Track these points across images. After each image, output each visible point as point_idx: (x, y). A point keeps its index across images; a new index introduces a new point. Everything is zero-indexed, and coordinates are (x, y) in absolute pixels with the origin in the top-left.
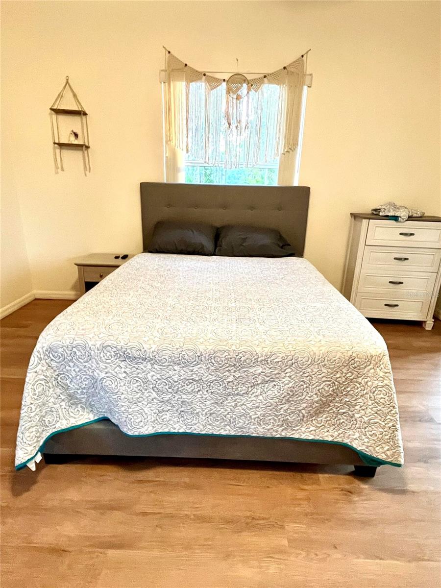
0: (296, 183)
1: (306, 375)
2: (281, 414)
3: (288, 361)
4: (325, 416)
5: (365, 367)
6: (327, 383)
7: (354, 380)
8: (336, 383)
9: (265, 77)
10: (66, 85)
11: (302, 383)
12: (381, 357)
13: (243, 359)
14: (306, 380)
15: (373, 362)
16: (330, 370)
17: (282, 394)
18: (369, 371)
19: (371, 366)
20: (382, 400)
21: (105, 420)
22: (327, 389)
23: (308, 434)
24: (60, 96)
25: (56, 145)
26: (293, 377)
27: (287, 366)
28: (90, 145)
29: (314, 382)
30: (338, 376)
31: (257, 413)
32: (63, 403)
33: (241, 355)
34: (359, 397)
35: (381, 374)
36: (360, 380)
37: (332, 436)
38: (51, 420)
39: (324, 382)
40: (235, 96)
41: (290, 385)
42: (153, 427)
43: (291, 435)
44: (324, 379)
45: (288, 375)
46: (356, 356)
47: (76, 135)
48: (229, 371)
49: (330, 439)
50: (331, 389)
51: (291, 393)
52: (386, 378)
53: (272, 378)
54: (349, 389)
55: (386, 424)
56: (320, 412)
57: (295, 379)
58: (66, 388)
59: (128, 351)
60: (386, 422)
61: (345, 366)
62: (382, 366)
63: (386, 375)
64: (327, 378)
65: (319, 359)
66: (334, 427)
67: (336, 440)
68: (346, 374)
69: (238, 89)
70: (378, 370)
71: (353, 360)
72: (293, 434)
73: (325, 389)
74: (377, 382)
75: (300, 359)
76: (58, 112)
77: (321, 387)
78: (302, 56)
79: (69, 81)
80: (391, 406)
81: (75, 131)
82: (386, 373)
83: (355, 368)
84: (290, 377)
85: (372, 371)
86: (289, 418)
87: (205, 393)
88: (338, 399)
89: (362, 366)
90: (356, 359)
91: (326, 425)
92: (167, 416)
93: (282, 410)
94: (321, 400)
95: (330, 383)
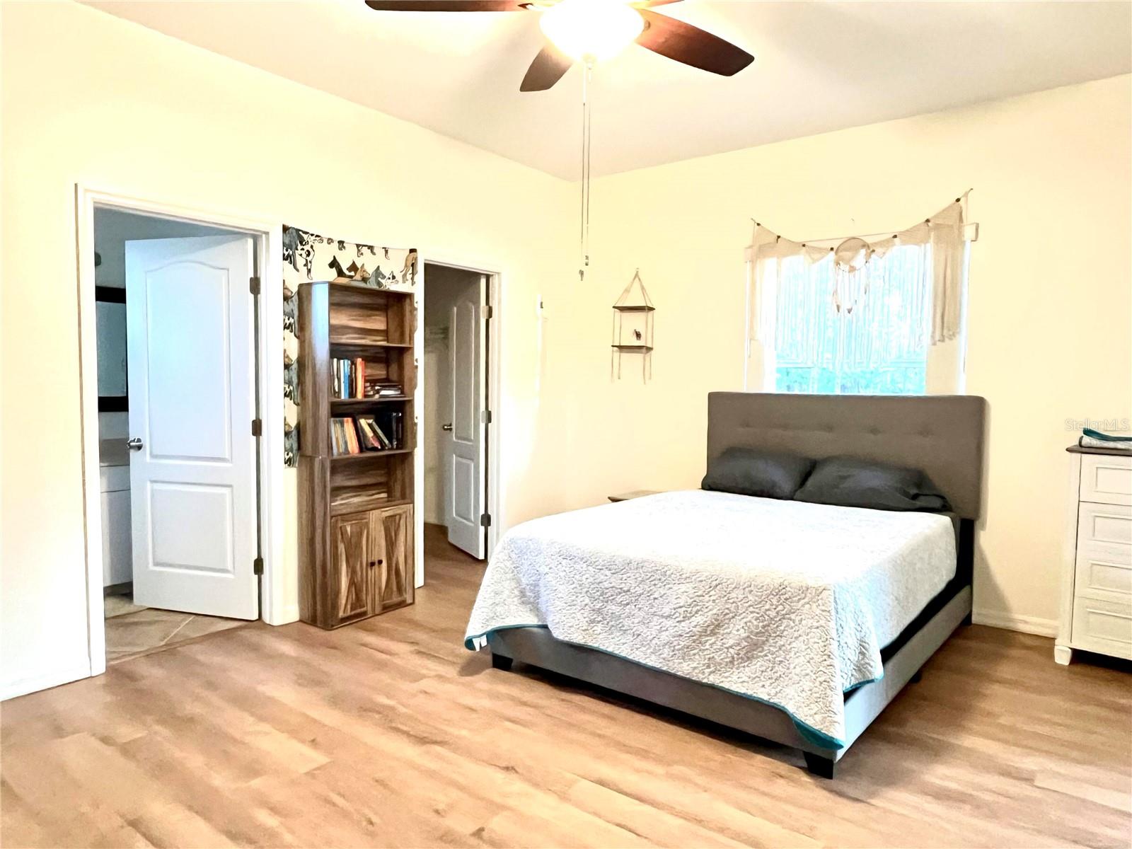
0: (962, 391)
1: (731, 601)
2: (707, 649)
3: (712, 581)
4: (759, 663)
5: (799, 600)
6: (755, 614)
7: (788, 616)
8: (767, 617)
9: (895, 236)
10: (634, 279)
11: (727, 611)
12: (820, 591)
13: (668, 573)
14: (733, 608)
15: (808, 595)
16: (757, 598)
17: (706, 622)
18: (803, 606)
19: (806, 600)
20: (816, 646)
21: (545, 627)
22: (755, 623)
23: (740, 685)
24: (627, 291)
25: (615, 348)
26: (717, 601)
27: (711, 587)
28: (654, 347)
29: (741, 612)
30: (767, 607)
31: (681, 643)
32: (515, 599)
33: (666, 569)
34: (793, 640)
35: (818, 612)
36: (793, 616)
37: (769, 695)
38: (502, 612)
39: (752, 612)
40: (847, 268)
41: (714, 611)
42: (584, 637)
43: (720, 682)
44: (751, 609)
45: (712, 598)
46: (787, 584)
47: (638, 335)
48: (655, 585)
49: (766, 698)
50: (761, 624)
51: (716, 623)
52: (823, 618)
53: (695, 601)
54: (782, 628)
55: (817, 677)
56: (753, 657)
57: (719, 604)
58: (519, 582)
59: (571, 549)
60: (817, 675)
61: (775, 596)
62: (820, 602)
63: (824, 613)
64: (754, 608)
65: (745, 583)
66: (771, 681)
67: (772, 701)
68: (777, 606)
69: (852, 259)
70: (814, 606)
71: (784, 588)
72: (722, 682)
73: (752, 623)
74: (812, 621)
75: (725, 580)
76: (623, 309)
77: (748, 619)
78: (958, 200)
79: (639, 274)
80: (825, 655)
81: (637, 331)
82: (823, 611)
83: (786, 599)
84: (714, 601)
85: (807, 606)
86: (716, 657)
87: (633, 607)
88: (772, 641)
89: (794, 599)
90: (788, 589)
91: (762, 678)
92: (599, 628)
93: (708, 644)
94: (748, 637)
95: (758, 616)
